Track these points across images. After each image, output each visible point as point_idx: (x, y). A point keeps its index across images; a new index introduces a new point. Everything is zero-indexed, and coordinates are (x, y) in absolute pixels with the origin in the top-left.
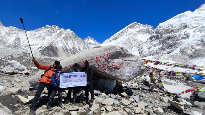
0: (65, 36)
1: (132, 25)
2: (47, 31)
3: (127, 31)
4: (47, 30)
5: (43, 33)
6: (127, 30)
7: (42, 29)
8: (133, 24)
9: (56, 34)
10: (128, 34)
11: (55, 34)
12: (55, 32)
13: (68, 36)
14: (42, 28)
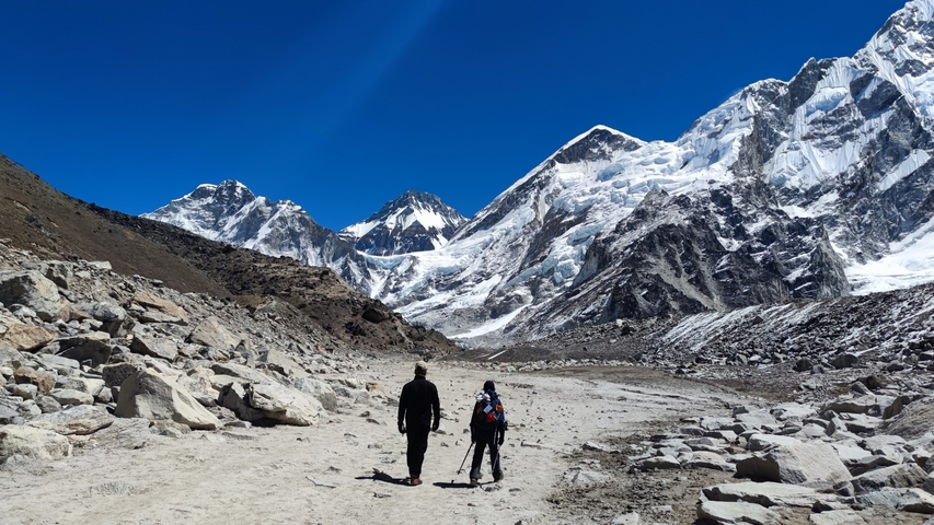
0: (270, 230)
1: (577, 144)
2: (204, 207)
3: (548, 178)
4: (201, 203)
5: (189, 218)
6: (547, 173)
7: (184, 200)
8: (586, 137)
9: (238, 220)
10: (546, 194)
11: (232, 220)
12: (232, 212)
13: (282, 230)
14: (185, 197)
